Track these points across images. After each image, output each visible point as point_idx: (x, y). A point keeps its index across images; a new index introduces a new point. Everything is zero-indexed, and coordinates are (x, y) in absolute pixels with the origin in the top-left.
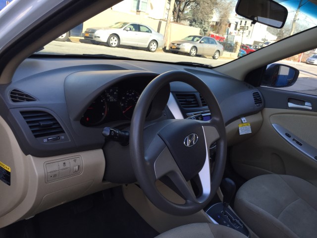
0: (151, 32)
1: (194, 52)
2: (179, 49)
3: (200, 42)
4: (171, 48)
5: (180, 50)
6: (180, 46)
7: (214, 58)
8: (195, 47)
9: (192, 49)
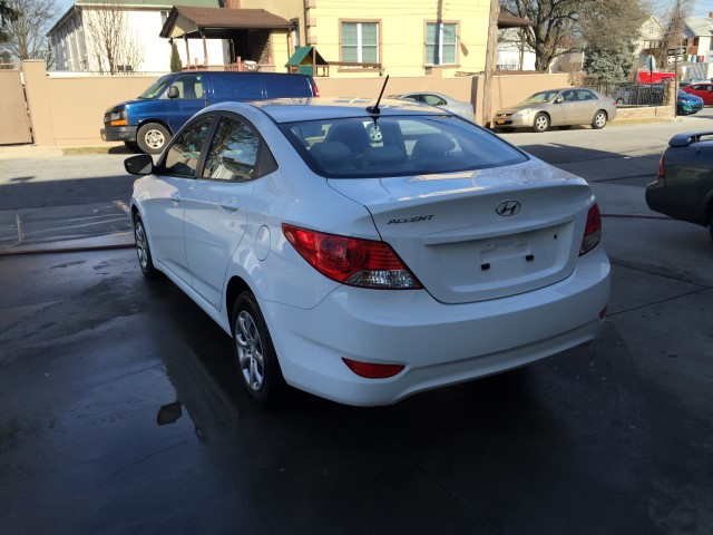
0: (446, 103)
1: (542, 123)
2: (510, 122)
3: (556, 102)
4: (496, 123)
5: (513, 125)
6: (513, 118)
7: (594, 126)
8: (546, 114)
9: (537, 117)
